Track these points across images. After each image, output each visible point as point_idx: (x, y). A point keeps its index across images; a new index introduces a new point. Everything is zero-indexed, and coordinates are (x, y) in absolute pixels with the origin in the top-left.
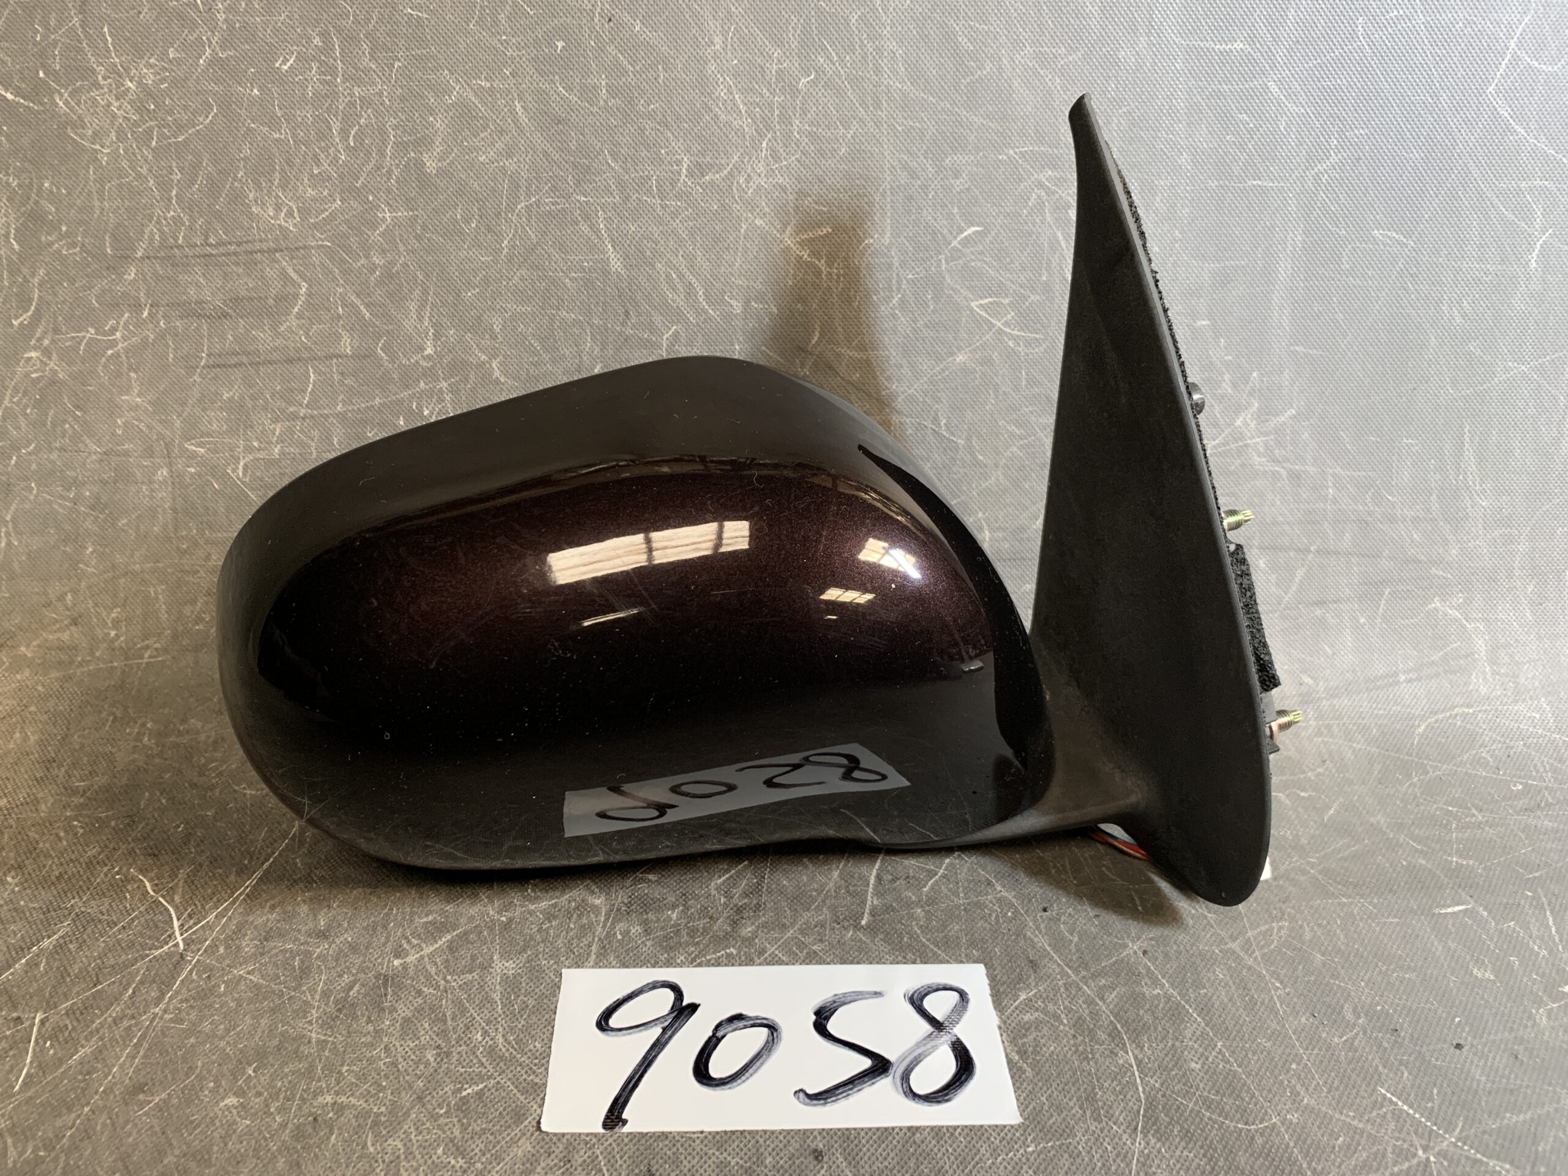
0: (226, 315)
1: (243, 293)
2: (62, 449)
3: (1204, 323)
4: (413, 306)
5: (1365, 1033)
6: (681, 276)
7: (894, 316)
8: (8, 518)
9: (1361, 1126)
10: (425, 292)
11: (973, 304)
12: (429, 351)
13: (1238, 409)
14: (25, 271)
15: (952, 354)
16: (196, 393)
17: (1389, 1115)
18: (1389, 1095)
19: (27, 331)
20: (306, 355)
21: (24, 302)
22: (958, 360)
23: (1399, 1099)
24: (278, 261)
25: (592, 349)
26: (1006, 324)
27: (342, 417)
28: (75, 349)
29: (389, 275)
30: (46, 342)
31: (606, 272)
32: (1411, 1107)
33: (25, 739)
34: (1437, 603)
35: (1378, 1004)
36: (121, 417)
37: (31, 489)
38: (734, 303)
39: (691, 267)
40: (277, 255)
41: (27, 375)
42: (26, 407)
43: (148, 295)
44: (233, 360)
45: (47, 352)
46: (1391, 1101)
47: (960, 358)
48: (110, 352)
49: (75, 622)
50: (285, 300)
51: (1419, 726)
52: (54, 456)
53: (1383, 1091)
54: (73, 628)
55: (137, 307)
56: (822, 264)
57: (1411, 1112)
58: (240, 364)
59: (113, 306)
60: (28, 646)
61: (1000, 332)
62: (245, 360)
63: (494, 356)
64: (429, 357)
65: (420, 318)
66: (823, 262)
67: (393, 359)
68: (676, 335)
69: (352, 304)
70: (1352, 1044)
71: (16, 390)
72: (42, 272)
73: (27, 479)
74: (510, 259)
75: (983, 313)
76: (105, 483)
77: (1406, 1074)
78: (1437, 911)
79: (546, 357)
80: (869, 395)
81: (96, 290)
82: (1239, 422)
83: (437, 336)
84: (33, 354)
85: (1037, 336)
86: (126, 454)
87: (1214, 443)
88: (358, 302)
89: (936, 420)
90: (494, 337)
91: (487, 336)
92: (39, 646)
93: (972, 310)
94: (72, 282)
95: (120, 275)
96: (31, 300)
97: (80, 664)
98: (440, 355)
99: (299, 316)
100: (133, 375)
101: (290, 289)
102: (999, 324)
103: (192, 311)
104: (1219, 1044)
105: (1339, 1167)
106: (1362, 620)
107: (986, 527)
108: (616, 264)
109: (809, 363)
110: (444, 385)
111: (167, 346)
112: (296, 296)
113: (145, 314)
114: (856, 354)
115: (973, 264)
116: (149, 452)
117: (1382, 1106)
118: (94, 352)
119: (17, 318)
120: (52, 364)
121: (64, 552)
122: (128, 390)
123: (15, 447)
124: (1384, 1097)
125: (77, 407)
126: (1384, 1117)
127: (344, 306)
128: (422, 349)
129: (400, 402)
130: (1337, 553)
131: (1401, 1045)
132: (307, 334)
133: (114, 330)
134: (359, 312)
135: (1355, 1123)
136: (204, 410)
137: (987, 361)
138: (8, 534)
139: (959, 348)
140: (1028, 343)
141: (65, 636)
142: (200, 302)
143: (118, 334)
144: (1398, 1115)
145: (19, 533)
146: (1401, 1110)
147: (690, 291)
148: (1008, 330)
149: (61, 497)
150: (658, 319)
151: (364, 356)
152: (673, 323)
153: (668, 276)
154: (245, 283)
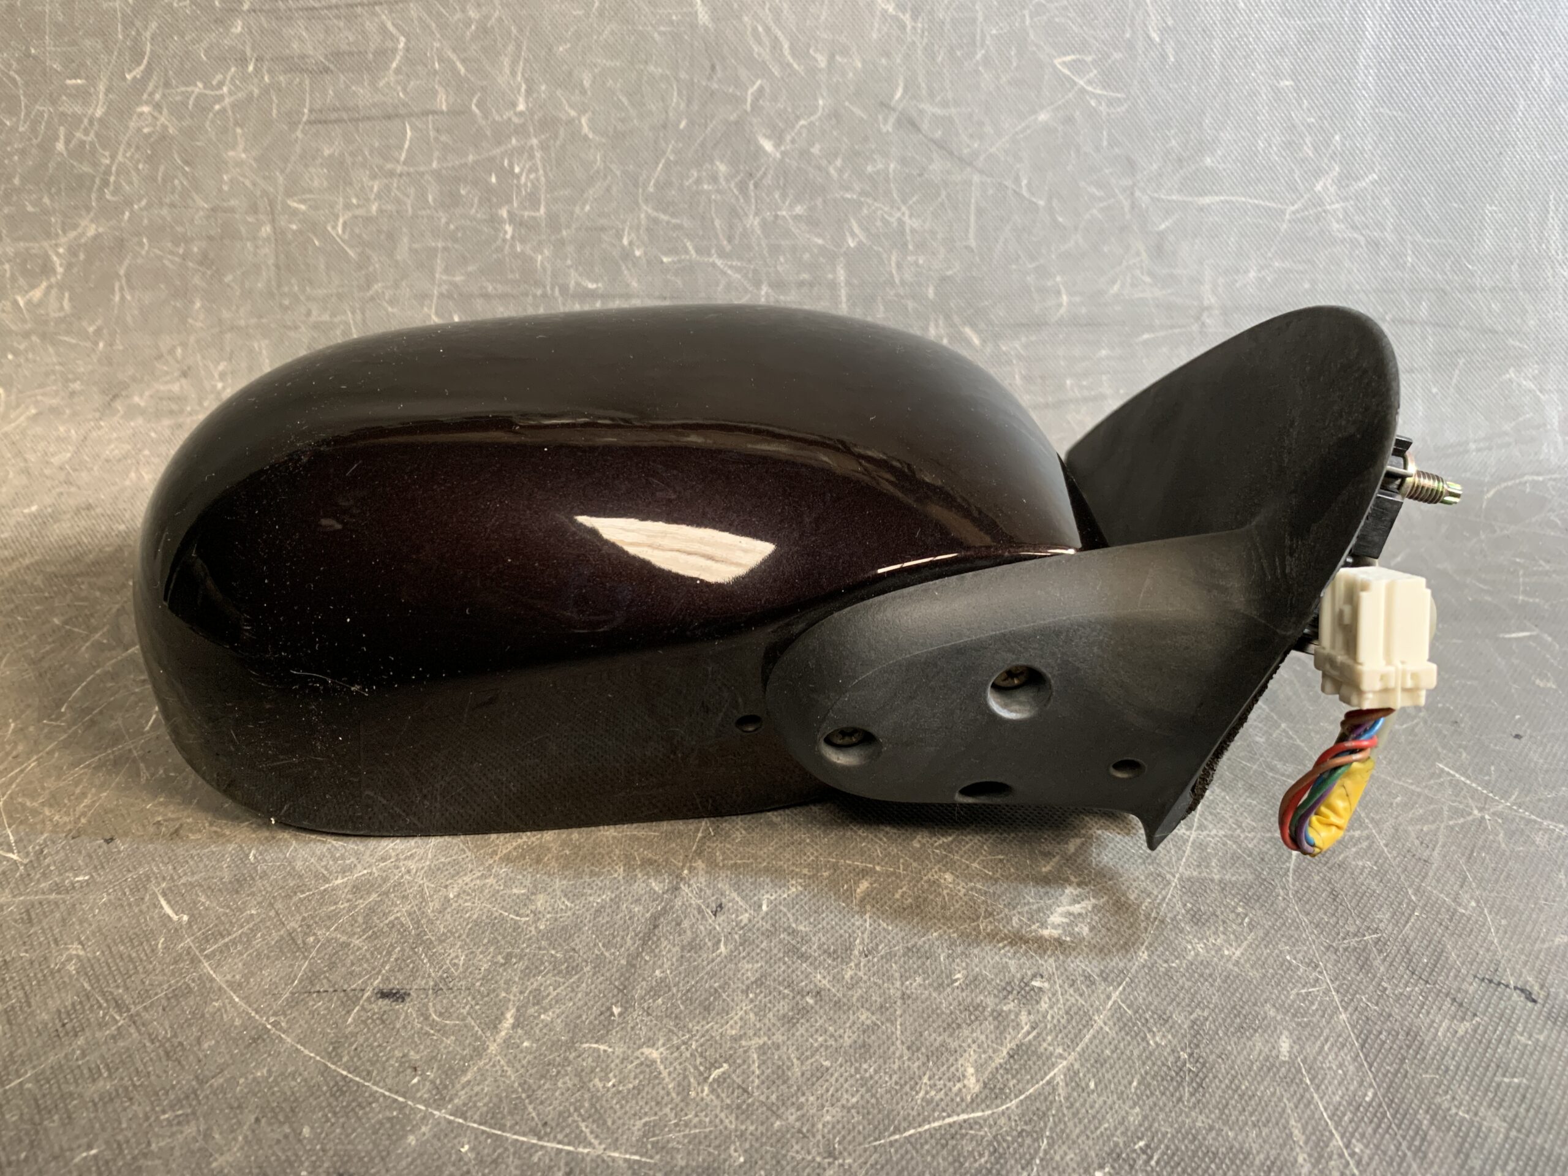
0: (327, 70)
1: (344, 47)
2: (172, 205)
3: (1287, 83)
4: (506, 61)
5: (1425, 722)
6: (768, 29)
7: (977, 72)
8: (122, 272)
9: (1419, 790)
10: (519, 47)
11: (1057, 62)
12: (521, 107)
13: (1318, 173)
14: (138, 24)
15: (1034, 112)
16: (298, 149)
17: (1446, 784)
18: (1447, 769)
19: (140, 85)
20: (402, 111)
21: (137, 55)
22: (1040, 119)
23: (1457, 772)
24: (378, 15)
25: (678, 104)
26: (1090, 82)
27: (437, 174)
28: (185, 104)
29: (484, 30)
30: (157, 96)
31: (693, 26)
32: (1468, 777)
34: (1512, 374)
35: (1439, 702)
36: (227, 172)
37: (141, 244)
38: (819, 57)
39: (777, 20)
40: (377, 8)
41: (139, 130)
42: (138, 161)
43: (253, 49)
44: (334, 116)
45: (158, 107)
46: (1448, 774)
47: (1043, 117)
48: (217, 107)
49: (184, 374)
50: (384, 54)
51: (1488, 492)
52: (165, 211)
53: (1441, 766)
54: (183, 381)
55: (243, 61)
56: (907, 18)
57: (1468, 782)
58: (339, 121)
59: (221, 60)
60: (141, 396)
61: (1082, 91)
62: (345, 116)
63: (585, 112)
64: (521, 114)
65: (513, 73)
66: (908, 16)
67: (486, 114)
68: (761, 90)
69: (450, 60)
70: (1413, 730)
71: (129, 145)
72: (154, 25)
73: (138, 234)
74: (601, 13)
75: (1066, 71)
76: (210, 238)
77: (1464, 755)
79: (633, 112)
80: (951, 153)
81: (205, 44)
82: (1319, 187)
83: (529, 92)
84: (146, 109)
85: (1119, 95)
86: (232, 210)
87: (1293, 208)
88: (454, 57)
89: (1017, 180)
90: (583, 92)
91: (577, 92)
92: (151, 396)
93: (1054, 67)
94: (182, 36)
95: (227, 29)
96: (142, 54)
97: (190, 414)
98: (531, 111)
99: (398, 71)
100: (239, 130)
101: (389, 44)
102: (1081, 83)
103: (293, 65)
104: (1283, 725)
105: (1396, 818)
106: (1435, 390)
108: (703, 16)
109: (892, 120)
110: (535, 141)
111: (271, 101)
112: (394, 50)
113: (251, 68)
114: (938, 111)
115: (1057, 20)
116: (254, 209)
117: (1440, 776)
118: (202, 106)
119: (130, 71)
120: (163, 119)
121: (175, 307)
122: (234, 147)
123: (129, 203)
124: (1442, 770)
125: (187, 163)
126: (1442, 784)
127: (440, 60)
128: (514, 105)
129: (492, 159)
130: (1412, 322)
131: (1460, 733)
132: (404, 90)
133: (221, 84)
134: (454, 69)
135: (1413, 787)
136: (306, 166)
137: (1069, 120)
138: (121, 289)
139: (1042, 107)
140: (1110, 103)
141: (176, 388)
142: (303, 57)
143: (225, 89)
144: (1456, 785)
145: (132, 288)
146: (1458, 781)
147: (776, 44)
148: (1090, 88)
149: (172, 253)
150: (743, 73)
151: (458, 112)
152: (757, 77)
153: (755, 29)
154: (346, 38)
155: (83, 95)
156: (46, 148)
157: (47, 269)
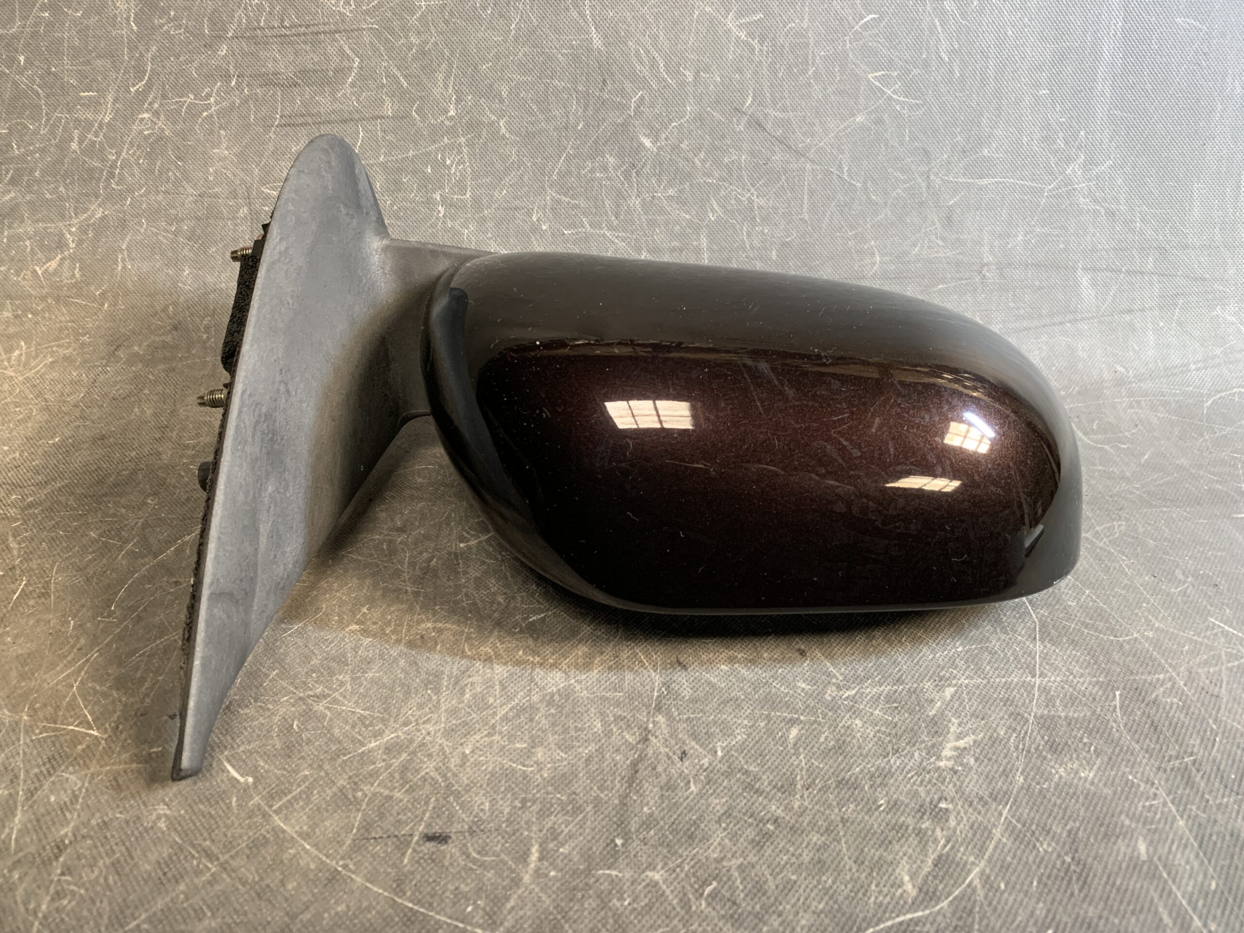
0: (296, 85)
1: (310, 66)
2: (167, 192)
3: (1044, 92)
4: (440, 77)
5: (1193, 586)
6: (647, 52)
7: (809, 84)
8: (124, 247)
9: (1200, 640)
10: (450, 65)
11: (869, 76)
12: (452, 113)
13: (1069, 160)
14: (141, 48)
15: (853, 115)
16: (271, 146)
17: (1219, 634)
18: (1217, 623)
19: (141, 96)
20: (356, 116)
21: (140, 72)
22: (858, 120)
23: (1225, 624)
24: (336, 40)
25: (577, 111)
26: (895, 92)
27: (384, 166)
28: (178, 112)
29: (423, 53)
30: (156, 106)
31: (589, 50)
32: (1235, 629)
33: (143, 412)
34: (1218, 310)
35: (1200, 570)
36: (212, 166)
37: (140, 224)
38: (687, 73)
39: (655, 44)
40: (337, 35)
41: (141, 132)
42: (139, 158)
43: (235, 67)
44: (301, 120)
45: (156, 114)
46: (1219, 626)
47: (859, 119)
48: (205, 114)
49: (175, 328)
50: (342, 72)
51: (1207, 401)
52: (160, 197)
53: (1213, 620)
54: (174, 332)
55: (227, 77)
56: (755, 43)
57: (1235, 632)
58: (306, 124)
59: (210, 77)
60: (140, 345)
61: (890, 98)
62: (310, 120)
63: (501, 117)
64: (452, 118)
65: (446, 87)
66: (756, 41)
67: (424, 118)
68: (642, 98)
69: (395, 77)
70: (1185, 593)
71: (132, 144)
72: (154, 48)
73: (138, 216)
74: (516, 38)
75: (877, 83)
76: (198, 219)
77: (1228, 611)
78: (1235, 516)
79: (541, 117)
80: (790, 147)
81: (196, 64)
82: (1068, 171)
83: (459, 100)
84: (146, 115)
85: (918, 102)
86: (216, 196)
87: (1050, 187)
88: (398, 73)
89: (840, 168)
90: (501, 101)
91: (497, 101)
92: (148, 346)
93: (868, 81)
94: (177, 56)
95: (215, 52)
96: (145, 71)
97: (181, 359)
98: (461, 117)
99: (353, 85)
100: (222, 132)
101: (346, 63)
102: (889, 92)
103: (270, 81)
104: (1087, 592)
105: (1188, 663)
106: (1161, 324)
107: (877, 253)
108: (597, 42)
109: (744, 121)
110: (463, 140)
111: (249, 109)
112: (350, 69)
113: (233, 83)
114: (779, 114)
115: (870, 44)
116: (234, 195)
117: (1213, 629)
118: (193, 113)
119: (134, 85)
120: (160, 123)
121: (167, 274)
122: (218, 146)
123: (130, 190)
124: (1214, 624)
125: (179, 159)
126: (1216, 635)
127: (388, 76)
128: (446, 111)
129: (429, 154)
130: (1142, 273)
131: (1221, 594)
132: (358, 100)
133: (208, 96)
134: (398, 82)
135: (1195, 638)
136: (277, 160)
137: (880, 121)
138: (123, 260)
139: (859, 112)
140: (911, 107)
141: (169, 338)
142: (275, 74)
143: (212, 100)
144: (1225, 634)
145: (132, 259)
146: (1228, 631)
147: (654, 64)
148: (895, 97)
149: (166, 230)
150: (628, 85)
151: (401, 117)
152: (639, 89)
153: (637, 51)
154: (310, 59)
155: (95, 105)
156: (63, 147)
157: (61, 245)
